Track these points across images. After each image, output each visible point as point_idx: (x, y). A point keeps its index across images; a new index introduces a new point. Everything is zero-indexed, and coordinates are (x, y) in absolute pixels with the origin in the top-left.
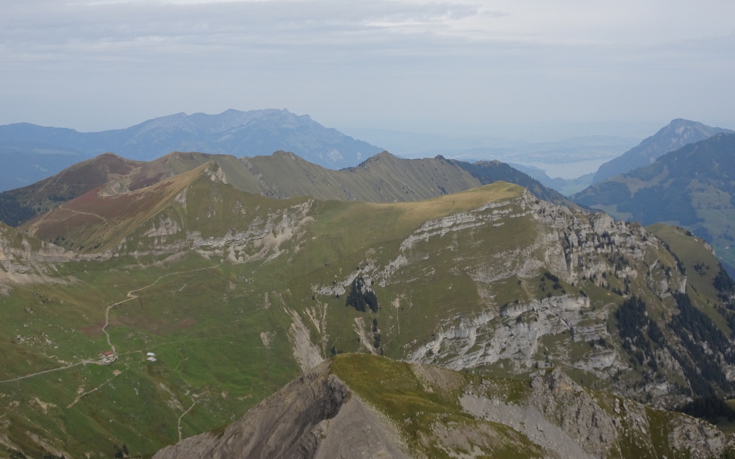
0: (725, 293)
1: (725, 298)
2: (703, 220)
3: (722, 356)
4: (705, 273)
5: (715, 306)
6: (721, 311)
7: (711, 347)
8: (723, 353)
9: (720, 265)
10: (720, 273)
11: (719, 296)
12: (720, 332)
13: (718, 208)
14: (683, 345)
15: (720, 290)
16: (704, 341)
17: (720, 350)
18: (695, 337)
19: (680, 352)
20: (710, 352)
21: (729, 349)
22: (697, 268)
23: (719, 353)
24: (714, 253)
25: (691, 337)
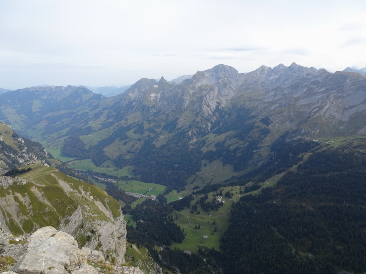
0: (16, 139)
1: (16, 140)
2: (7, 118)
3: (17, 157)
4: (9, 134)
5: (13, 143)
6: (15, 144)
7: (14, 155)
8: (18, 155)
9: (13, 131)
10: (14, 133)
11: (14, 140)
12: (16, 150)
13: (12, 114)
14: (4, 156)
15: (14, 138)
16: (11, 153)
17: (17, 155)
18: (8, 153)
19: (3, 158)
20: (14, 156)
21: (20, 154)
22: (6, 132)
23: (17, 156)
24: (11, 127)
25: (6, 153)
